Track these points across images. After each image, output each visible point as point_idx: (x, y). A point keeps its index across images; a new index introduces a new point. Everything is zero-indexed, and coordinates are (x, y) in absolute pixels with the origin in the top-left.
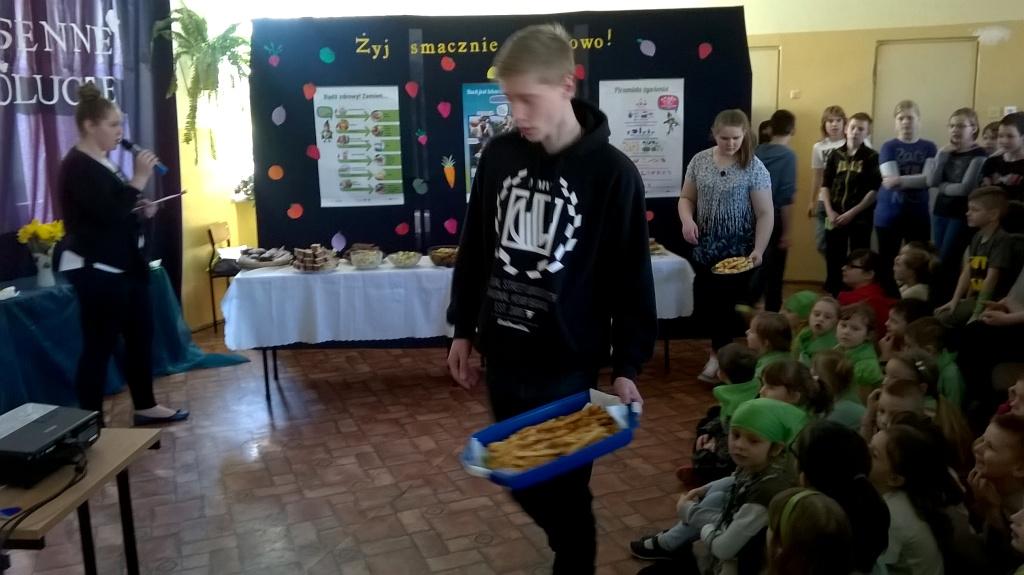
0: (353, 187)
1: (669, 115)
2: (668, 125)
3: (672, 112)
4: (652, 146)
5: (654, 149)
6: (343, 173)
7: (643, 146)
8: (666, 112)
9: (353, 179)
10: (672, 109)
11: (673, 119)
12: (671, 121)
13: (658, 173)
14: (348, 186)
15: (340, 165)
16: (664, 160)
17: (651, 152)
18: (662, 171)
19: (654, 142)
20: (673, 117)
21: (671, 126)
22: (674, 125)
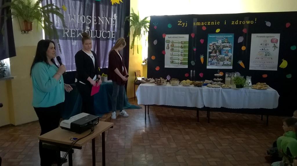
0: (174, 62)
1: (274, 45)
2: (274, 48)
3: (276, 44)
4: (268, 54)
5: (269, 55)
6: (171, 58)
7: (265, 54)
8: (273, 44)
9: (174, 60)
10: (276, 43)
11: (276, 46)
12: (275, 47)
13: (270, 62)
14: (172, 62)
15: (171, 56)
16: (272, 59)
17: (267, 56)
18: (271, 62)
19: (269, 53)
20: (276, 45)
21: (275, 48)
22: (276, 48)
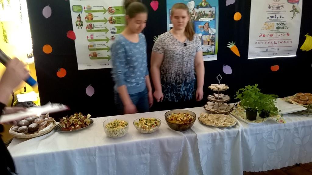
0: (98, 56)
1: (294, 6)
2: (292, 13)
3: (296, 5)
4: (283, 26)
5: (283, 28)
6: (91, 48)
7: (277, 26)
8: (291, 5)
9: (97, 52)
10: (296, 3)
12: (294, 10)
13: (284, 42)
14: (94, 56)
15: (88, 43)
16: (288, 35)
17: (281, 30)
18: (286, 41)
19: (283, 24)
20: (296, 8)
21: (294, 13)
22: (296, 13)
